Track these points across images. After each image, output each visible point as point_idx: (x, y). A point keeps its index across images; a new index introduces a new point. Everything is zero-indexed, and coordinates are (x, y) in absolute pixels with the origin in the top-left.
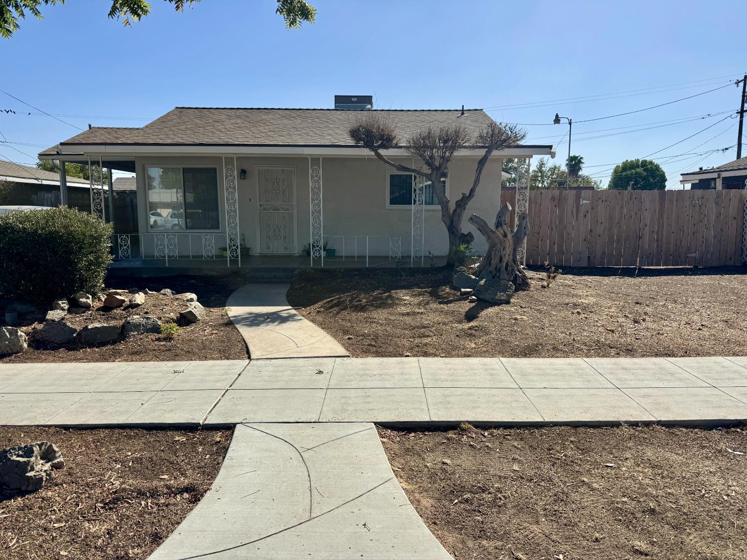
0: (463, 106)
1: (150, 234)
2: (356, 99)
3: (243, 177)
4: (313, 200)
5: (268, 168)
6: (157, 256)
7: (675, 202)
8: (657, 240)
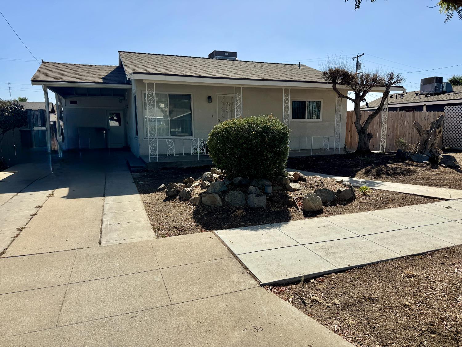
0: (300, 62)
1: (146, 139)
2: (227, 54)
3: (210, 101)
4: (285, 115)
5: (224, 96)
6: (192, 153)
7: (419, 118)
8: (411, 137)
